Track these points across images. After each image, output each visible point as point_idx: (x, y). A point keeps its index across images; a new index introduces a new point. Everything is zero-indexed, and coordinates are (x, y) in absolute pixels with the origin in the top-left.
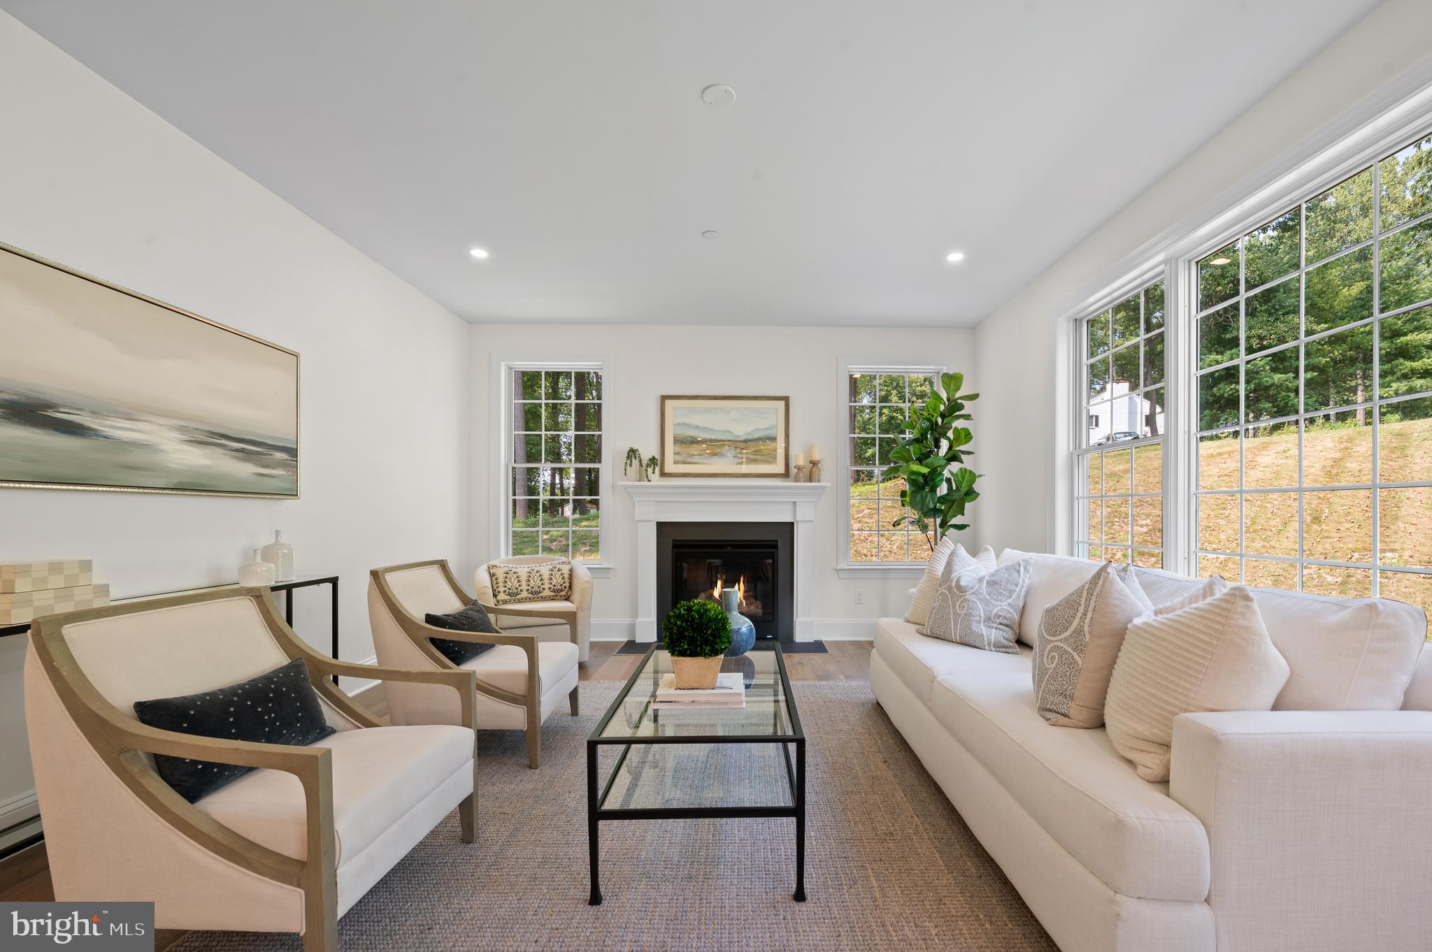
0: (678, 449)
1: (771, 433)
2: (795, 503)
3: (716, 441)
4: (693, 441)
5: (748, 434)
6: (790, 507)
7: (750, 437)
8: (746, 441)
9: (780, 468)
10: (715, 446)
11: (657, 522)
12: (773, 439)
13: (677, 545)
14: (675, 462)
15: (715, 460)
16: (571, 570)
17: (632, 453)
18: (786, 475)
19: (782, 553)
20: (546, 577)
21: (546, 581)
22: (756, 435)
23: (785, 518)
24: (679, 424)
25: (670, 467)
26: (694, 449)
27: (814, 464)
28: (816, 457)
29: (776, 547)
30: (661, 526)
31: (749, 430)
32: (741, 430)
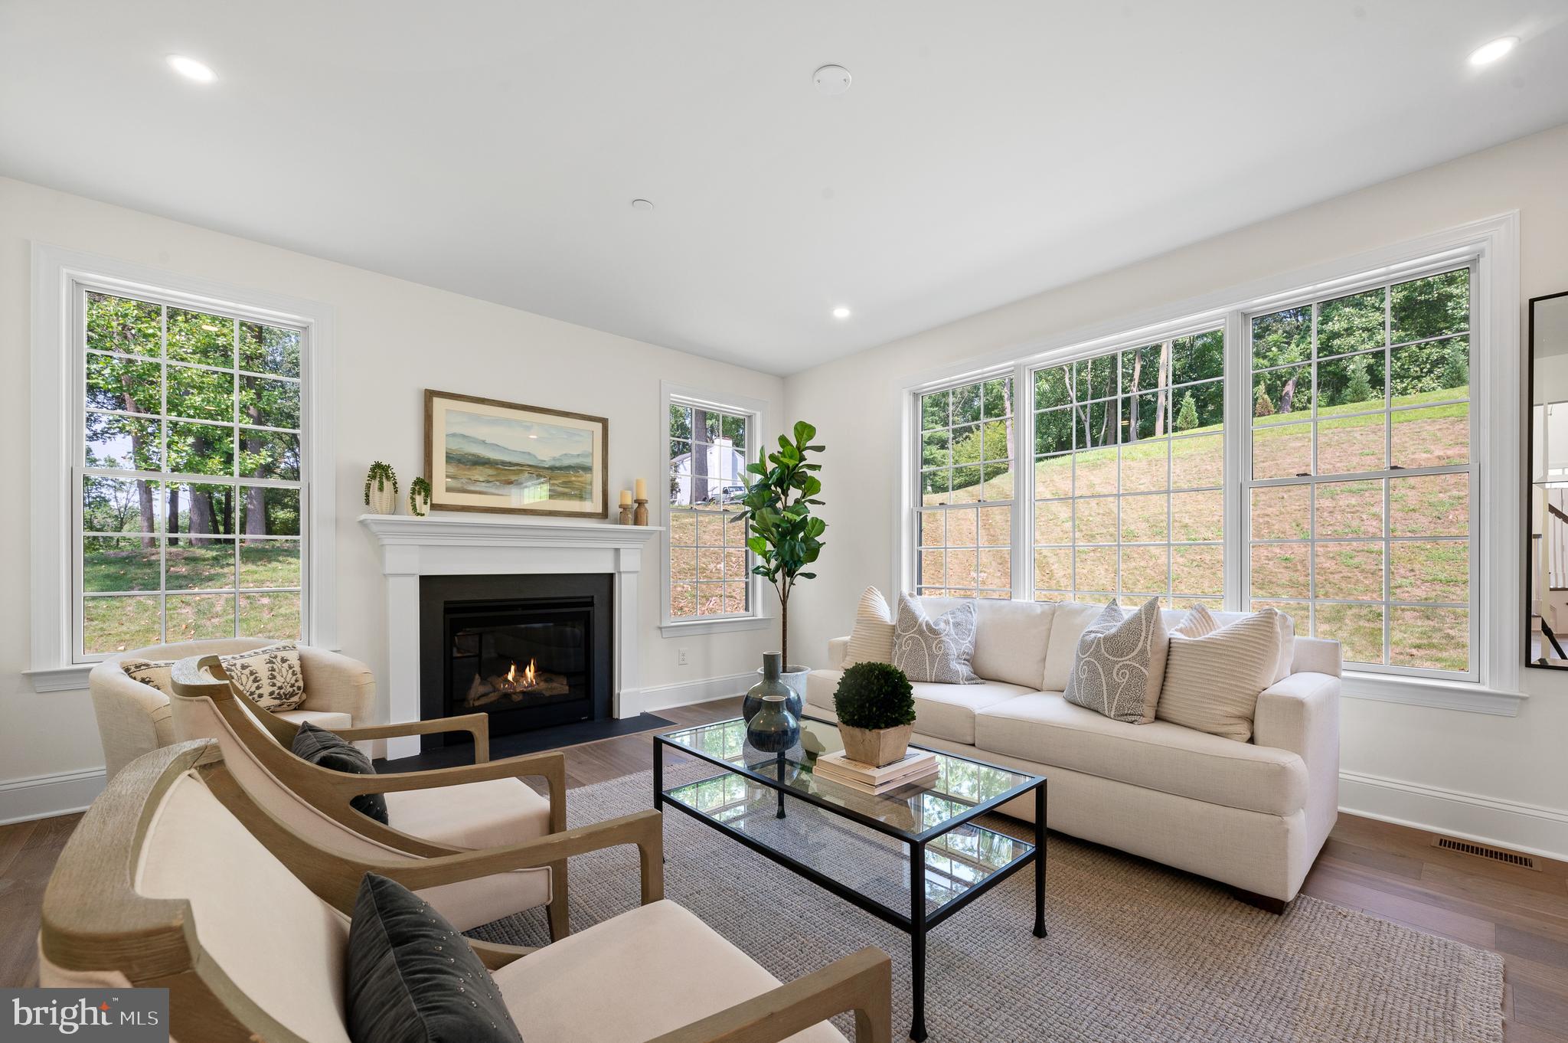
0: (452, 470)
1: (586, 461)
2: (617, 550)
3: (511, 464)
4: (478, 462)
5: (554, 459)
6: (611, 555)
7: (558, 464)
8: (552, 468)
9: (594, 505)
10: (507, 472)
11: (420, 576)
12: (588, 469)
13: (450, 609)
14: (449, 490)
15: (506, 490)
16: (301, 659)
17: (380, 472)
18: (604, 515)
19: (598, 613)
20: (263, 673)
21: (265, 681)
22: (566, 462)
23: (603, 567)
24: (454, 435)
25: (440, 495)
26: (479, 474)
27: (640, 503)
28: (643, 496)
29: (591, 604)
30: (427, 583)
31: (557, 454)
32: (547, 455)
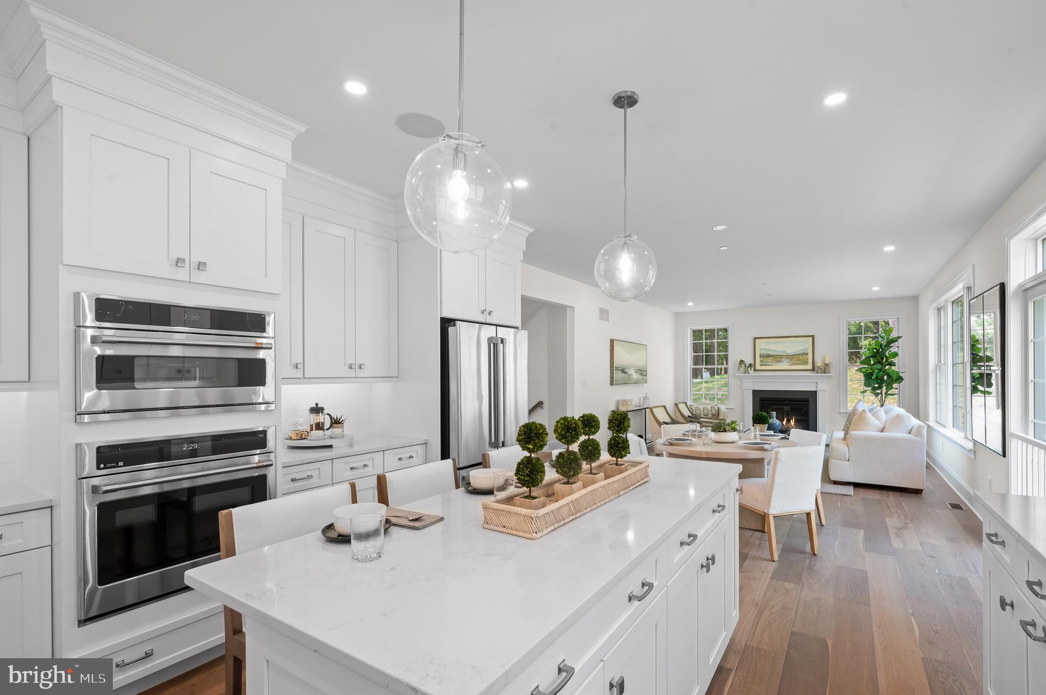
0: (762, 359)
1: (805, 351)
2: (817, 382)
3: (779, 355)
4: (769, 356)
5: (794, 352)
6: (815, 385)
7: (795, 354)
8: (793, 355)
9: (810, 367)
10: (778, 358)
11: (753, 390)
12: (807, 354)
13: (761, 400)
14: (761, 365)
15: (778, 364)
16: (718, 408)
17: (741, 362)
18: (813, 370)
19: (811, 404)
20: (710, 410)
22: (798, 353)
23: (814, 389)
24: (762, 349)
25: (758, 367)
26: (769, 360)
27: (827, 365)
28: (827, 362)
29: (808, 401)
30: (755, 392)
31: (795, 350)
32: (791, 351)
